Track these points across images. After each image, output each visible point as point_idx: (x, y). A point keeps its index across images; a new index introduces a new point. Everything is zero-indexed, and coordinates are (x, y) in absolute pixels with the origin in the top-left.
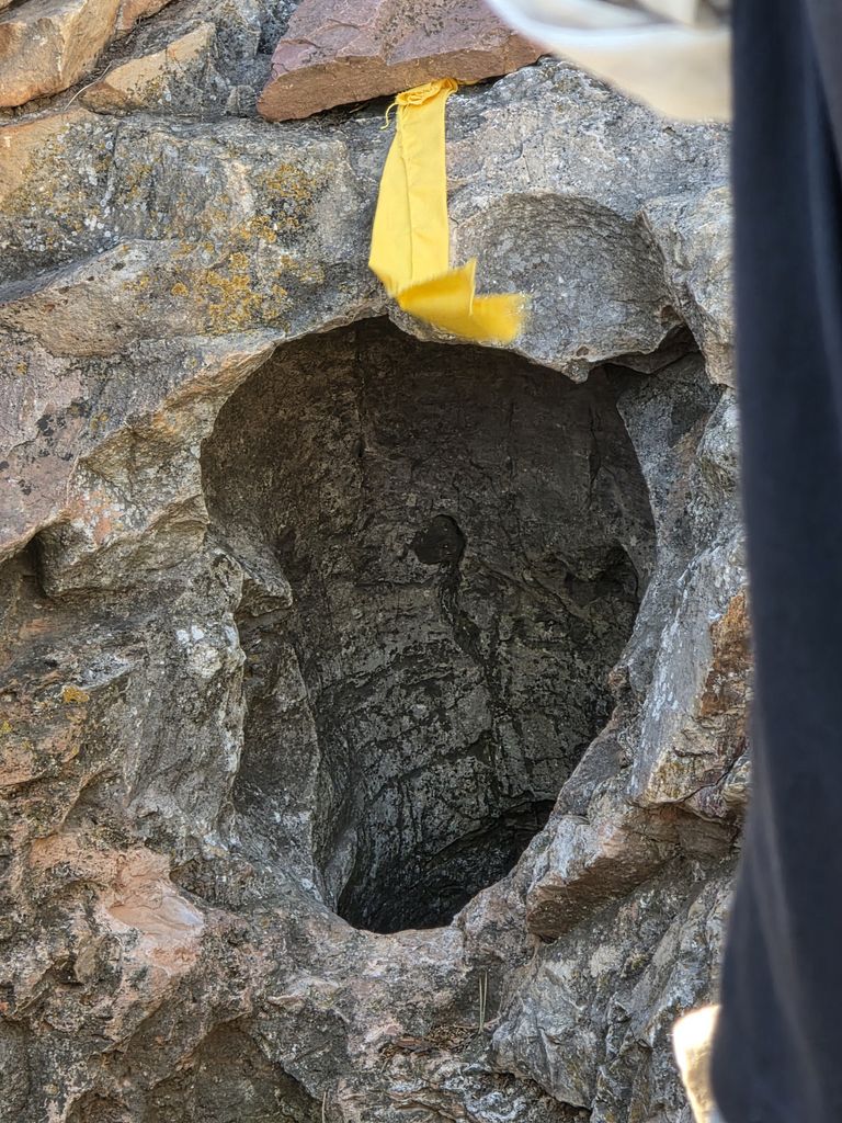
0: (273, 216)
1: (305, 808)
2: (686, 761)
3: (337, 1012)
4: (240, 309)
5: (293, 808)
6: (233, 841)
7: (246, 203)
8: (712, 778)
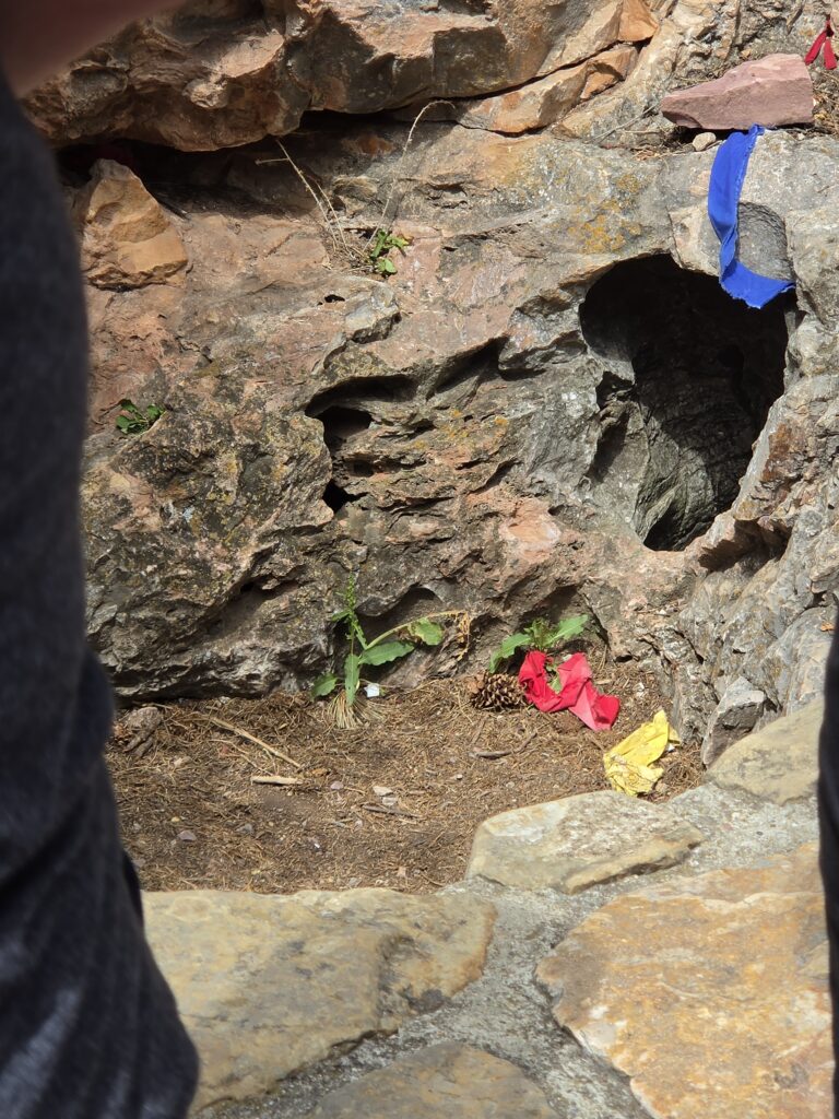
0: (619, 199)
1: (636, 481)
2: (756, 501)
3: (619, 588)
4: (600, 243)
5: (630, 481)
6: (587, 497)
7: (607, 192)
8: (768, 510)
